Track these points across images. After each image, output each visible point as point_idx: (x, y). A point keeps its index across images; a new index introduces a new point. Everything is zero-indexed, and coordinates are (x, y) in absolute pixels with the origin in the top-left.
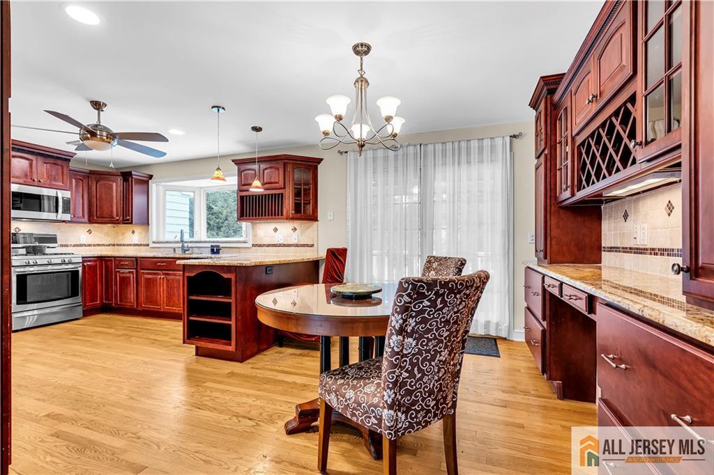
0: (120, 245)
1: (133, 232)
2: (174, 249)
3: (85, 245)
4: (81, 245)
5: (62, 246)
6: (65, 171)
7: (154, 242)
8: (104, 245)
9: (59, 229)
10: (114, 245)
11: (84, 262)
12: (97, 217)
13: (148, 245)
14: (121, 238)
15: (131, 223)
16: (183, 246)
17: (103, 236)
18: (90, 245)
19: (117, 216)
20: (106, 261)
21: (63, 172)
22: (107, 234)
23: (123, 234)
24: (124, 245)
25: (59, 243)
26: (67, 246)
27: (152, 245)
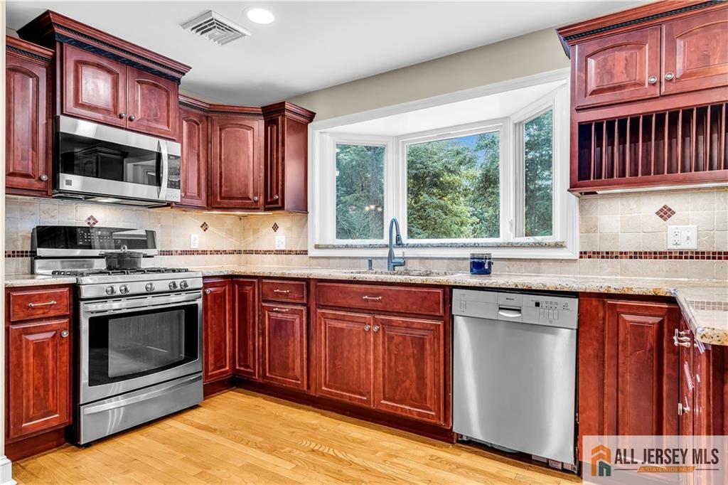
0: (251, 252)
1: (275, 227)
2: (370, 261)
3: (197, 252)
4: (192, 252)
5: (163, 253)
6: (172, 102)
7: (317, 247)
8: (225, 252)
9: (159, 221)
10: (239, 252)
11: (206, 286)
12: (221, 198)
13: (305, 252)
14: (251, 238)
15: (282, 208)
16: (391, 256)
17: (223, 234)
18: (204, 252)
19: (255, 194)
20: (241, 285)
21: (168, 105)
22: (230, 232)
23: (256, 231)
24: (257, 252)
25: (159, 248)
26: (169, 253)
27: (313, 252)
